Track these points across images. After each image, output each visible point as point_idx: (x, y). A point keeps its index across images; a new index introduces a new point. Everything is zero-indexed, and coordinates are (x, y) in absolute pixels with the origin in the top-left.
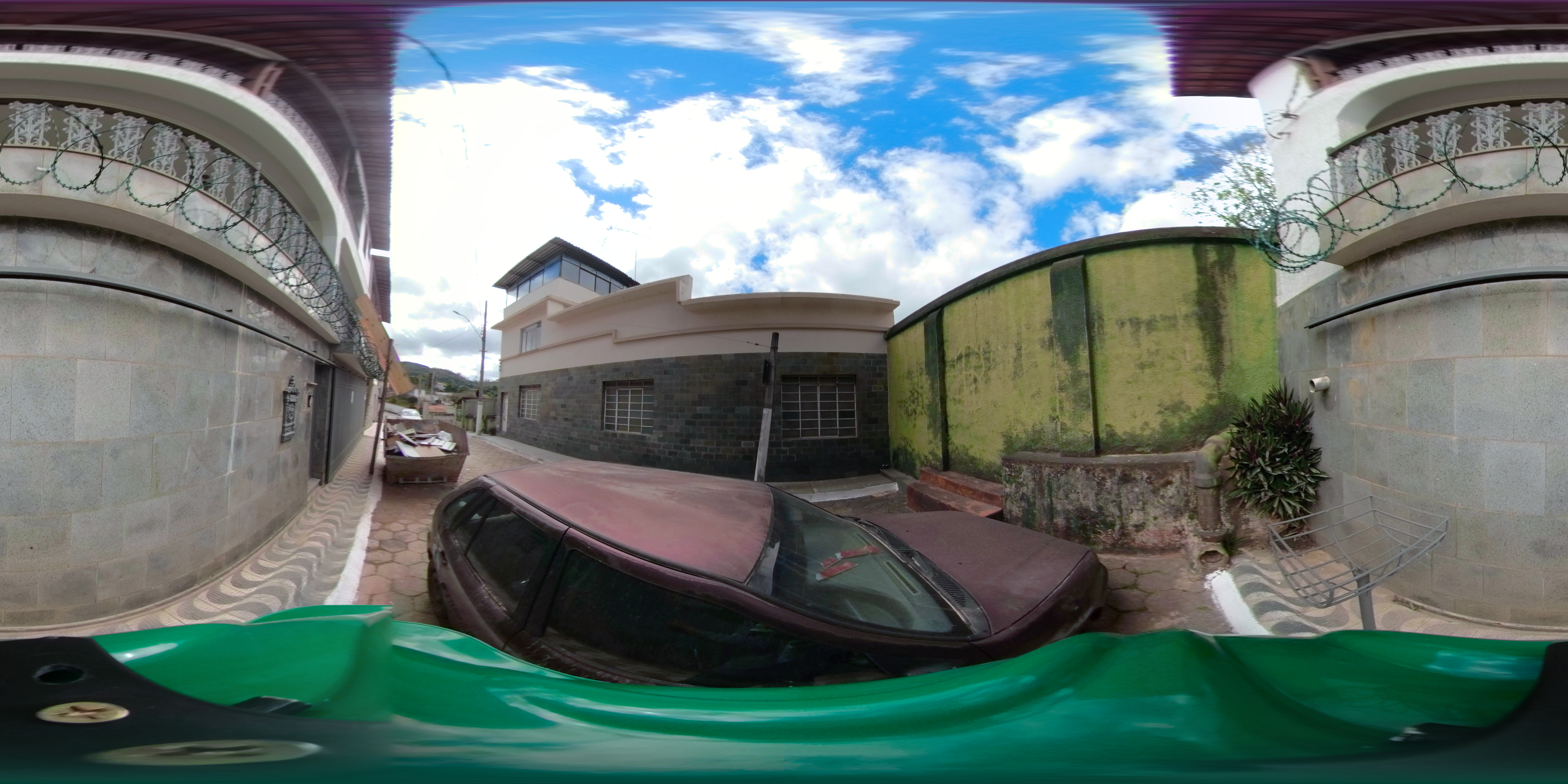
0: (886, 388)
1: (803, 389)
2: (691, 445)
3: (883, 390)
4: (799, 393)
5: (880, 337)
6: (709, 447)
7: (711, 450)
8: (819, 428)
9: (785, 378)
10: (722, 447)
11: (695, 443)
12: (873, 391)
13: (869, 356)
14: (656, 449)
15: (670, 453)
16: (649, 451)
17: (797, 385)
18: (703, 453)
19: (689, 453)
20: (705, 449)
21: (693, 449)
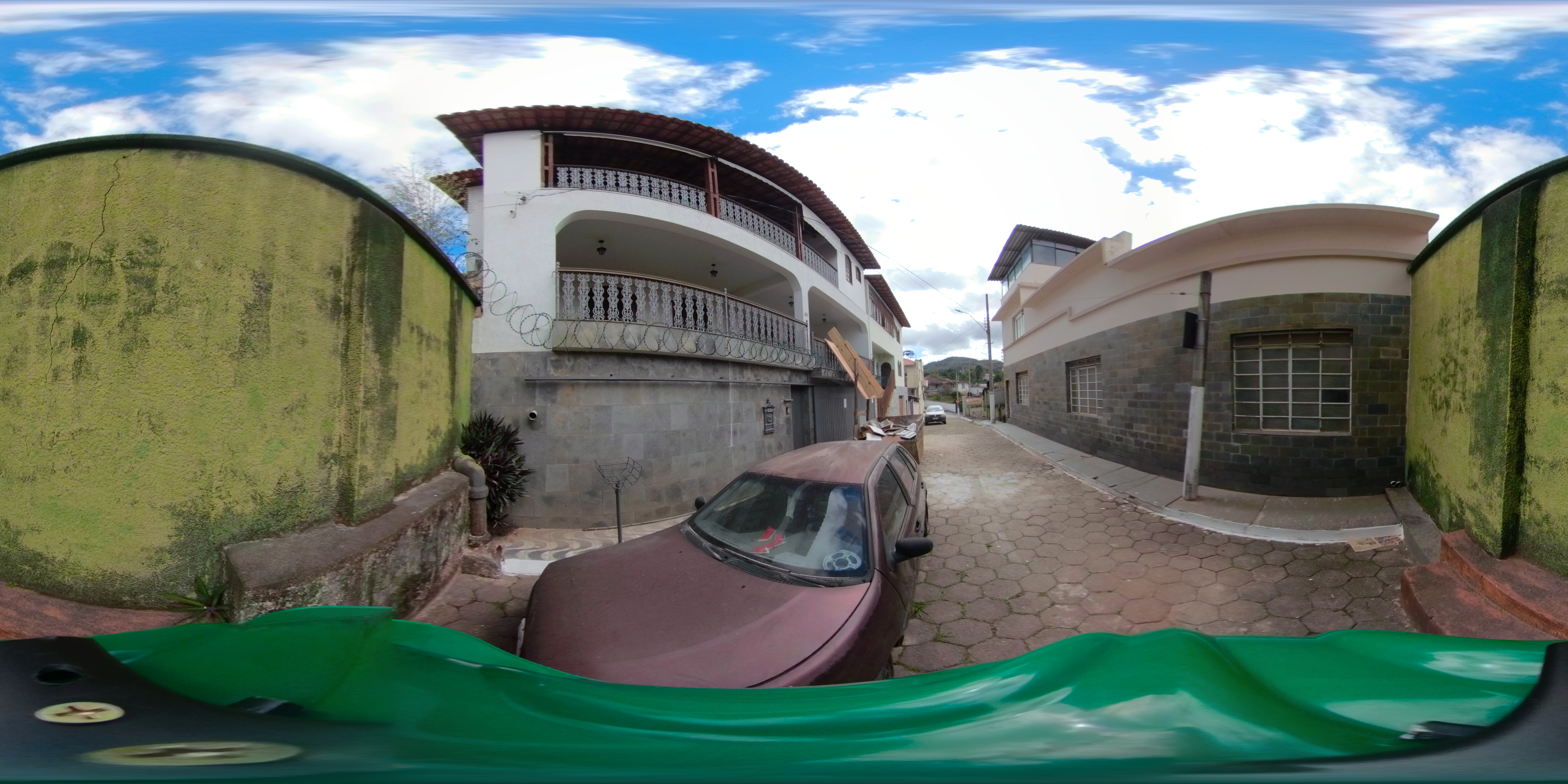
0: (1406, 354)
1: (1266, 354)
2: (1135, 430)
3: (1399, 357)
4: (1260, 360)
5: (1403, 268)
6: (1150, 434)
7: (1153, 438)
8: (1290, 417)
9: (1236, 338)
10: (1163, 436)
11: (1140, 428)
12: (1382, 357)
13: (1375, 298)
14: (1106, 433)
15: (1118, 439)
16: (1101, 435)
17: (1257, 349)
18: (1145, 441)
19: (1132, 439)
20: (1146, 437)
21: (1134, 435)
